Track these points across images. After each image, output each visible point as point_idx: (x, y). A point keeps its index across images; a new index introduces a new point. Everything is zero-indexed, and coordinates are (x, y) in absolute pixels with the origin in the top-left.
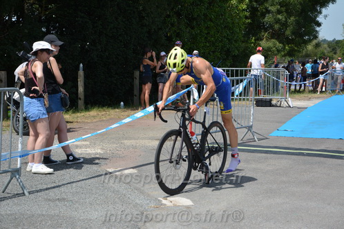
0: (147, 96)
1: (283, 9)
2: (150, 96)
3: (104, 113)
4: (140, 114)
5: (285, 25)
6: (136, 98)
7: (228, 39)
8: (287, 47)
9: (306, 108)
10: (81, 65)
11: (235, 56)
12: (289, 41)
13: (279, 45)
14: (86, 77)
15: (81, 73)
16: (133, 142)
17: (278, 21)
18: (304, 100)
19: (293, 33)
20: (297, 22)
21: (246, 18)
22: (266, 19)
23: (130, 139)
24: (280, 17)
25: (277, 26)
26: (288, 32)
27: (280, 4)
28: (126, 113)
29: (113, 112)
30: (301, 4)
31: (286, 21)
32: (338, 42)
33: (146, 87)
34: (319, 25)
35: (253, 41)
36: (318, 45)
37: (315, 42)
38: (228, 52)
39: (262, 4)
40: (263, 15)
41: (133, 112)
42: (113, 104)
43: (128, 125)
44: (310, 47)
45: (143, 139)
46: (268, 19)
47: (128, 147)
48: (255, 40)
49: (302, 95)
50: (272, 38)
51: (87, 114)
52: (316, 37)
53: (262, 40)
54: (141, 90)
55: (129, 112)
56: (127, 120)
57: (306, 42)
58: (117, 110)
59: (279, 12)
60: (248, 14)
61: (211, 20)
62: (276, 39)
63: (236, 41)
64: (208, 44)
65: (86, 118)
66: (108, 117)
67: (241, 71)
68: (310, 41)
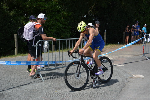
0: (127, 40)
2: (128, 40)
3: (112, 46)
4: (125, 46)
6: (123, 41)
10: (105, 30)
14: (107, 34)
15: (105, 33)
16: (122, 56)
23: (122, 54)
28: (120, 46)
29: (116, 46)
33: (127, 37)
41: (122, 46)
42: (116, 43)
43: (121, 50)
45: (126, 55)
47: (121, 57)
51: (107, 46)
54: (125, 38)
55: (121, 45)
56: (121, 48)
58: (117, 45)
65: (107, 47)
66: (114, 47)
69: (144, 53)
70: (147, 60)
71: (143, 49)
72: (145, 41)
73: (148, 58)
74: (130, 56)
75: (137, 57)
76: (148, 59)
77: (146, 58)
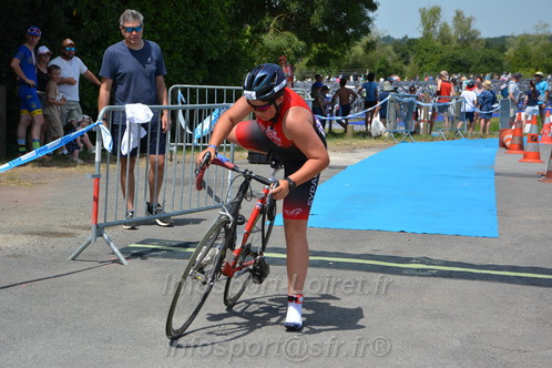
5: (309, 4)
7: (198, 27)
8: (314, 48)
9: (345, 167)
11: (211, 62)
12: (317, 37)
13: (300, 44)
18: (343, 151)
19: (326, 21)
25: (293, 7)
26: (315, 19)
32: (411, 42)
35: (248, 32)
36: (370, 46)
37: (365, 40)
38: (199, 54)
44: (358, 49)
48: (253, 32)
49: (340, 142)
50: (286, 28)
52: (367, 31)
53: (266, 32)
57: (348, 41)
62: (294, 31)
68: (357, 37)
69: (101, 221)
70: (118, 261)
71: (96, 200)
72: (104, 150)
73: (122, 251)
74: (21, 242)
75: (61, 244)
76: (122, 258)
77: (114, 253)
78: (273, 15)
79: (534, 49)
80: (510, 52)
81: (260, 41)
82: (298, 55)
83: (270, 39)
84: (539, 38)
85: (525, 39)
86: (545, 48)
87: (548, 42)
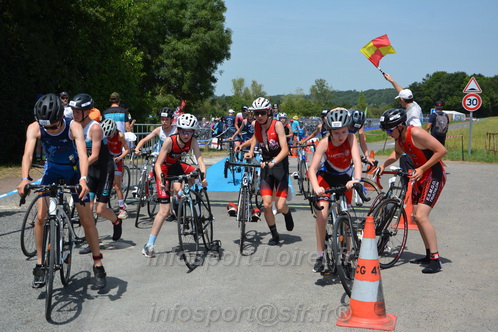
1: (179, 63)
5: (181, 80)
8: (183, 104)
9: (211, 166)
12: (184, 97)
13: (176, 101)
17: (174, 75)
19: (190, 88)
20: (194, 78)
21: (142, 71)
22: (161, 73)
24: (176, 71)
25: (173, 81)
26: (185, 87)
27: (175, 57)
30: (197, 58)
31: (183, 76)
32: (228, 99)
34: (215, 81)
35: (149, 95)
36: (213, 102)
37: (211, 98)
39: (157, 56)
40: (158, 68)
44: (207, 103)
46: (164, 72)
48: (151, 94)
50: (168, 92)
52: (212, 94)
53: (157, 94)
57: (201, 98)
59: (175, 66)
60: (141, 66)
61: (105, 72)
62: (175, 94)
63: (132, 96)
64: (102, 98)
67: (140, 127)
68: (206, 96)
78: (161, 85)
79: (296, 103)
80: (283, 104)
81: (155, 99)
82: (175, 107)
83: (160, 98)
84: (299, 97)
85: (291, 97)
86: (302, 102)
87: (303, 99)
